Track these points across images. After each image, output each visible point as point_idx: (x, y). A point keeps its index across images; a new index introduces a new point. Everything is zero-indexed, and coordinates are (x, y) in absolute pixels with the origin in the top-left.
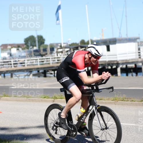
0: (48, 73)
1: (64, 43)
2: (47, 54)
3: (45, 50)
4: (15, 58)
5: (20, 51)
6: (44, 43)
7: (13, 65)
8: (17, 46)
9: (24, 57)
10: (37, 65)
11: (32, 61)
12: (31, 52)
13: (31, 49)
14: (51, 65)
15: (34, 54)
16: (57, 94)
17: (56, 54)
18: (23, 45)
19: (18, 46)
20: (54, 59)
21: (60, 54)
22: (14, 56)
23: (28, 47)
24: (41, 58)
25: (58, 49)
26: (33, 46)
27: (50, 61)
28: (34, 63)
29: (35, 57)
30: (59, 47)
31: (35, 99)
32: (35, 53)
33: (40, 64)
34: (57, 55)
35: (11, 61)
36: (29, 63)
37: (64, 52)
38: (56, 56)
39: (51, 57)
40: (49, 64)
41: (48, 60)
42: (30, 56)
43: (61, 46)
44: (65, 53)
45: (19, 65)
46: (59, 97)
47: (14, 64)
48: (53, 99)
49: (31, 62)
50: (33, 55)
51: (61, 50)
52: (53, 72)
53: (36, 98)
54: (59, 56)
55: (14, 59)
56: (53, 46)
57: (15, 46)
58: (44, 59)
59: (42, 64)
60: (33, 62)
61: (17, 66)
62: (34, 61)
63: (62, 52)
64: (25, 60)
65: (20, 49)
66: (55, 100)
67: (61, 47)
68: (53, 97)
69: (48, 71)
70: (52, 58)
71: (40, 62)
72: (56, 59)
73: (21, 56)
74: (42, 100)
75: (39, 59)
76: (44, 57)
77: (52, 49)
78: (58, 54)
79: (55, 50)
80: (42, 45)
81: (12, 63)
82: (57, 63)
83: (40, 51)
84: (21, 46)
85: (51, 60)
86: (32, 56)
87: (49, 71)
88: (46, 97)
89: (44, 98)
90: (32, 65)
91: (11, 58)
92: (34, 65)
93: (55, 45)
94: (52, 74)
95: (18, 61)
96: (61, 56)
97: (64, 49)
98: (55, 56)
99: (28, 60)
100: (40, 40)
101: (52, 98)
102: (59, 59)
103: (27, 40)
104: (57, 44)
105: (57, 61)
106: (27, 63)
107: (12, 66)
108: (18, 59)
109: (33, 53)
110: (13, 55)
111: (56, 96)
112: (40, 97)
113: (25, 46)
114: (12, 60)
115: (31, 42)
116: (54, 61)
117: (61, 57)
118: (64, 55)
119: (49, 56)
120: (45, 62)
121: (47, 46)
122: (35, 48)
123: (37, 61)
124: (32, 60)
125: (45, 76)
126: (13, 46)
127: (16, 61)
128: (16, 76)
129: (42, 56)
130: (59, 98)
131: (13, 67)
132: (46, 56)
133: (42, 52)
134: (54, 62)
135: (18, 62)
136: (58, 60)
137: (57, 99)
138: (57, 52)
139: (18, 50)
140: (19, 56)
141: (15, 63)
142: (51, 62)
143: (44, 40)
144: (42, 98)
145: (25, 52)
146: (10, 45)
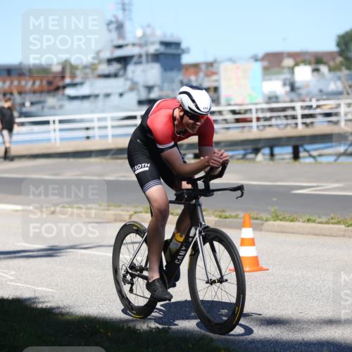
4: (308, 99)
5: (323, 75)
7: (300, 121)
8: (313, 60)
18: (331, 55)
19: (317, 60)
22: (303, 92)
23: (348, 64)
35: (293, 108)
45: (320, 118)
47: (304, 116)
55: (303, 101)
57: (307, 57)
61: (312, 123)
64: (338, 106)
65: (324, 69)
73: (325, 90)
81: (299, 112)
84: (325, 59)
91: (293, 96)
95: (318, 107)
99: (349, 105)
103: (345, 41)
106: (346, 115)
107: (296, 124)
108: (318, 100)
110: (299, 88)
113: (339, 59)
114: (298, 105)
126: (299, 59)
127: (310, 107)
128: (311, 156)
131: (300, 127)
135: (319, 111)
139: (316, 74)
140: (321, 91)
141: (307, 112)
145: (339, 79)
146: (291, 55)
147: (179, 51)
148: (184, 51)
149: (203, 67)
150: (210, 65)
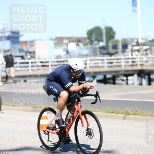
0: (119, 78)
1: (142, 39)
2: (117, 53)
3: (115, 47)
5: (80, 48)
6: (113, 37)
8: (76, 41)
9: (86, 56)
10: (103, 67)
11: (96, 62)
12: (96, 49)
13: (96, 44)
14: (123, 68)
15: (100, 52)
16: (129, 109)
17: (130, 53)
18: (84, 39)
19: (78, 41)
20: (127, 60)
21: (136, 53)
22: (72, 54)
23: (91, 43)
24: (108, 57)
25: (133, 46)
26: (99, 41)
27: (121, 62)
28: (100, 65)
29: (102, 55)
30: (134, 44)
31: (99, 114)
32: (101, 50)
33: (108, 67)
34: (132, 55)
35: (67, 61)
36: (93, 64)
37: (141, 50)
38: (130, 56)
39: (123, 57)
40: (120, 66)
41: (119, 61)
42: (93, 55)
43: (138, 42)
44: (142, 52)
46: (133, 113)
48: (123, 115)
49: (95, 64)
50: (98, 53)
51: (137, 48)
52: (125, 78)
53: (101, 112)
54: (134, 56)
56: (127, 43)
57: (74, 40)
58: (114, 59)
59: (110, 67)
60: (98, 63)
62: (100, 61)
63: (139, 51)
64: (86, 60)
65: (81, 44)
66: (126, 116)
67: (138, 44)
68: (125, 112)
69: (118, 77)
70: (124, 59)
71: (107, 63)
72: (130, 61)
74: (108, 115)
75: (107, 59)
76: (113, 57)
77: (125, 46)
78: (134, 54)
79: (130, 47)
80: (112, 40)
82: (132, 65)
83: (108, 48)
84: (82, 40)
85: (123, 61)
86: (96, 55)
87: (120, 76)
88: (115, 112)
89: (112, 113)
90: (97, 67)
91: (68, 56)
92: (99, 67)
93: (129, 40)
94: (123, 80)
96: (137, 55)
97: (141, 47)
98: (128, 56)
99: (91, 60)
100: (109, 32)
101: (123, 113)
102: (133, 60)
103: (90, 33)
104: (132, 40)
105: (131, 63)
106: (90, 64)
109: (98, 51)
110: (70, 53)
111: (128, 111)
112: (106, 111)
113: (88, 41)
115: (96, 35)
116: (127, 62)
117: (137, 58)
118: (141, 55)
119: (120, 56)
120: (114, 64)
121: (118, 41)
122: (102, 44)
123: (103, 61)
124: (96, 60)
125: (114, 83)
126: (70, 40)
129: (111, 54)
130: (133, 115)
132: (117, 55)
133: (111, 50)
134: (128, 64)
136: (133, 62)
137: (130, 115)
138: (132, 51)
139: (77, 46)
140: (79, 54)
142: (123, 64)
143: (114, 33)
144: (108, 112)
145: (87, 49)
146: (67, 38)
147: (19, 36)
148: (20, 36)
149: (29, 43)
150: (32, 42)
